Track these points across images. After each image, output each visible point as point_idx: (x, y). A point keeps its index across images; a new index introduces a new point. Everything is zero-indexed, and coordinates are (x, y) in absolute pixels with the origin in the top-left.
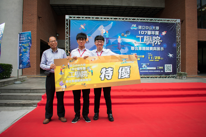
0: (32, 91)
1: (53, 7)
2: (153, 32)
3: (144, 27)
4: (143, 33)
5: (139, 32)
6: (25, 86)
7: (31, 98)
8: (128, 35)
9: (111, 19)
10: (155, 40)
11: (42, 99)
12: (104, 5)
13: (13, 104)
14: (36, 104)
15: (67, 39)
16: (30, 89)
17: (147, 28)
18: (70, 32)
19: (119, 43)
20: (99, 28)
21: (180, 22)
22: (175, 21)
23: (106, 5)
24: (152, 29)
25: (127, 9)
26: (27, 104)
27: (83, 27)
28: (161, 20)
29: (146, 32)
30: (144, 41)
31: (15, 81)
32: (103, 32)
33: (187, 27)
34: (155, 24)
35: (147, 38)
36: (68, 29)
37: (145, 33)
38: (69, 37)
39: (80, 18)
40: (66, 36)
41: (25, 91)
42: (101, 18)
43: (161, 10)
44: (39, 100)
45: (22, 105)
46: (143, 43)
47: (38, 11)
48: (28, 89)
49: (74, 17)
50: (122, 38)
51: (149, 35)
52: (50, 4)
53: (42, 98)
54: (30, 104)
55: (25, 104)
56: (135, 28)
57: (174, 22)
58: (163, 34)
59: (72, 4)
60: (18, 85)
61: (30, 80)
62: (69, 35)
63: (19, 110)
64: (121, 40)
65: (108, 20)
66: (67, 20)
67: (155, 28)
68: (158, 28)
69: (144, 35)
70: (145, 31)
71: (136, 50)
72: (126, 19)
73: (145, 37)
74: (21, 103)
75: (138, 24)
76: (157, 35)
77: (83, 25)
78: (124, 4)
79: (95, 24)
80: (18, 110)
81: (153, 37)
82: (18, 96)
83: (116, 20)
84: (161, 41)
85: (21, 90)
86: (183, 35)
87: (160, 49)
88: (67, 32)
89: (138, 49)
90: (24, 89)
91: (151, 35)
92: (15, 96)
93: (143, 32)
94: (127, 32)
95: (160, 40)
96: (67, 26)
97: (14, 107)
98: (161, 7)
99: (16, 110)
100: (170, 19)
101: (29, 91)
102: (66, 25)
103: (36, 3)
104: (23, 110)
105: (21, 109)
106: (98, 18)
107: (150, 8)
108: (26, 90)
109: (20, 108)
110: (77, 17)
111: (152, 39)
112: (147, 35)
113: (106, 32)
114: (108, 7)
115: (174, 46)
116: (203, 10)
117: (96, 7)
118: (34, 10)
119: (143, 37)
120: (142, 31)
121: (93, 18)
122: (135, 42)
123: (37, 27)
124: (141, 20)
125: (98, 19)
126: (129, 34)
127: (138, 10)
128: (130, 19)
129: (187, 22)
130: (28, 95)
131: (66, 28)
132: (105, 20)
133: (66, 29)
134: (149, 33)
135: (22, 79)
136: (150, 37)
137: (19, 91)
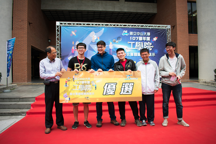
0: (21, 100)
1: (44, 12)
2: (145, 38)
3: (135, 33)
4: (135, 39)
5: (131, 38)
6: (14, 94)
7: (20, 107)
8: (119, 41)
9: (103, 25)
10: (146, 46)
11: (32, 108)
12: (96, 10)
13: (2, 113)
14: (25, 113)
15: (58, 45)
16: (19, 98)
17: (138, 34)
18: (61, 39)
19: (111, 49)
20: (90, 34)
21: (170, 27)
22: (166, 27)
23: (98, 10)
24: (144, 34)
25: (119, 14)
26: (15, 113)
27: (73, 33)
28: (152, 26)
29: (138, 38)
30: (136, 47)
31: (5, 89)
32: (94, 39)
33: (178, 32)
34: (147, 30)
35: (138, 44)
36: (59, 36)
37: (136, 38)
38: (60, 44)
39: (71, 24)
40: (57, 43)
41: (14, 100)
42: (93, 25)
43: (154, 15)
44: (28, 108)
45: (10, 114)
46: (135, 49)
47: (28, 17)
48: (17, 97)
49: (65, 24)
50: (113, 44)
51: (141, 41)
52: (42, 9)
53: (31, 106)
54: (19, 113)
55: (13, 113)
56: (126, 34)
57: (164, 28)
58: (154, 40)
59: (64, 9)
60: (8, 94)
61: (20, 88)
62: (60, 42)
63: (8, 119)
64: (112, 46)
65: (99, 26)
66: (58, 27)
67: (146, 34)
68: (149, 34)
69: (135, 41)
70: (136, 37)
71: (127, 56)
72: (117, 25)
73: (136, 43)
74: (10, 112)
75: (129, 30)
76: (148, 41)
77: (74, 31)
78: (117, 10)
79: (87, 30)
80: (6, 119)
81: (145, 43)
82: (7, 105)
83: (107, 26)
84: (153, 47)
85: (10, 99)
86: (175, 40)
87: (152, 55)
88: (58, 39)
89: (130, 55)
90: (13, 97)
91: (143, 41)
92: (4, 105)
93: (135, 37)
94: (118, 38)
95: (151, 46)
96: (57, 33)
97: (3, 116)
98: (153, 12)
99: (4, 120)
100: (161, 25)
101: (18, 99)
102: (57, 31)
103: (26, 9)
104: (11, 120)
105: (10, 119)
106: (89, 24)
107: (143, 14)
108: (15, 98)
109: (8, 117)
110: (68, 24)
111: (143, 45)
112: (138, 41)
113: (97, 38)
114: (100, 13)
115: (165, 51)
116: (194, 15)
117: (89, 13)
118: (24, 15)
119: (134, 43)
120: (133, 37)
121: (84, 24)
122: (127, 48)
123: (28, 33)
124: (132, 26)
125: (89, 26)
126: (121, 40)
127: (131, 15)
128: (121, 25)
129: (178, 28)
130: (17, 104)
131: (57, 34)
132: (96, 26)
133: (57, 36)
134: (141, 38)
135: (12, 87)
136: (141, 43)
137: (8, 100)
